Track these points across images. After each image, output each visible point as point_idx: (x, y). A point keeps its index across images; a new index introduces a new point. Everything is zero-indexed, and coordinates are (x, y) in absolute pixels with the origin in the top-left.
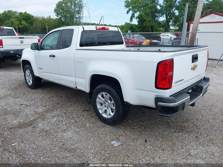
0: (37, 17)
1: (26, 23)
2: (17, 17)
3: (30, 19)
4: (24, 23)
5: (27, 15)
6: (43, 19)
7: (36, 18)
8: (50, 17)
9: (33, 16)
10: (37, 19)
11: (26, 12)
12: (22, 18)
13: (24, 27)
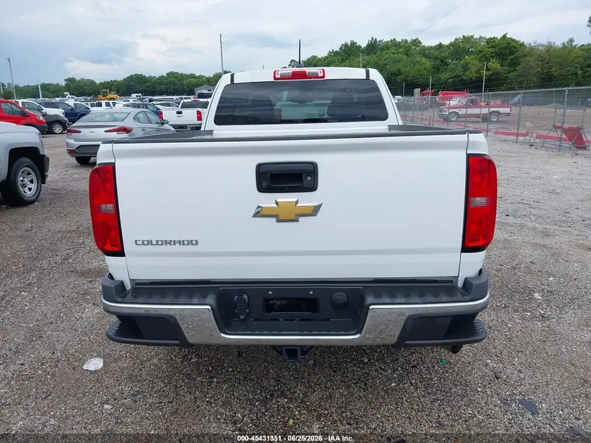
0: (532, 45)
1: (499, 66)
2: (481, 52)
3: (512, 53)
4: (495, 64)
5: (509, 43)
6: (550, 49)
7: (532, 49)
8: (571, 41)
9: (522, 45)
10: (532, 51)
11: (504, 36)
12: (493, 53)
13: (493, 75)
